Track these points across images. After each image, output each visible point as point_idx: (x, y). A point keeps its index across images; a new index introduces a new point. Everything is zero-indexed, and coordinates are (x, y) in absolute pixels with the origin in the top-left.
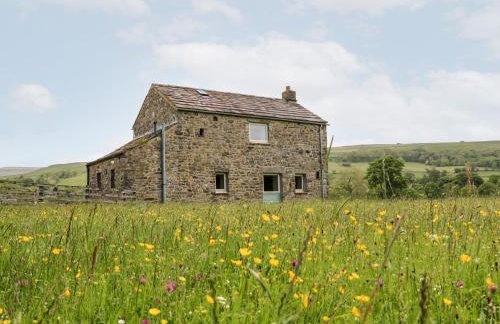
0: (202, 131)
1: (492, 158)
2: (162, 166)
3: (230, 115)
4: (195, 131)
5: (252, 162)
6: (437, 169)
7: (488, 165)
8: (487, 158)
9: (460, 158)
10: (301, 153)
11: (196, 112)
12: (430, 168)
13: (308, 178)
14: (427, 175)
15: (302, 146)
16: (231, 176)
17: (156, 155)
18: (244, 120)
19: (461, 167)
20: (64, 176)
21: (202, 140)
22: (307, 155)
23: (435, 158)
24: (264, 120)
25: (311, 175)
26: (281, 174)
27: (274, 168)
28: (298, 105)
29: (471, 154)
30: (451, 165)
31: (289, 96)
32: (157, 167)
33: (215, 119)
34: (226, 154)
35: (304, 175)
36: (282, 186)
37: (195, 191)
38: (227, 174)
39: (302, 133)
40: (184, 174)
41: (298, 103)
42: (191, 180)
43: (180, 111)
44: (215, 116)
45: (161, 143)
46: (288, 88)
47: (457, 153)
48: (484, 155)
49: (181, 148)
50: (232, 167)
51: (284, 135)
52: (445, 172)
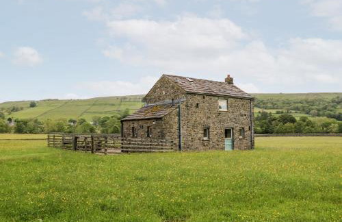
0: (198, 104)
1: (300, 105)
2: (179, 125)
3: (211, 95)
4: (194, 105)
5: (220, 122)
6: (266, 111)
7: (297, 109)
8: (297, 105)
9: (280, 104)
10: (242, 115)
11: (195, 94)
12: (261, 110)
13: (245, 130)
14: (260, 115)
15: (243, 112)
16: (210, 130)
17: (177, 119)
18: (217, 98)
19: (280, 110)
20: (15, 110)
21: (197, 110)
22: (245, 117)
23: (264, 104)
24: (226, 97)
25: (247, 128)
26: (233, 128)
27: (230, 125)
28: (235, 86)
29: (287, 101)
30: (274, 108)
31: (229, 81)
32: (177, 126)
33: (204, 98)
34: (208, 118)
35: (243, 128)
36: (233, 135)
37: (195, 139)
38: (209, 128)
39: (243, 105)
40: (189, 129)
41: (234, 85)
42: (193, 133)
43: (188, 93)
44: (204, 96)
45: (179, 113)
46: (229, 76)
47: (278, 101)
48: (295, 103)
49: (188, 114)
50: (211, 125)
51: (235, 106)
52: (270, 113)
